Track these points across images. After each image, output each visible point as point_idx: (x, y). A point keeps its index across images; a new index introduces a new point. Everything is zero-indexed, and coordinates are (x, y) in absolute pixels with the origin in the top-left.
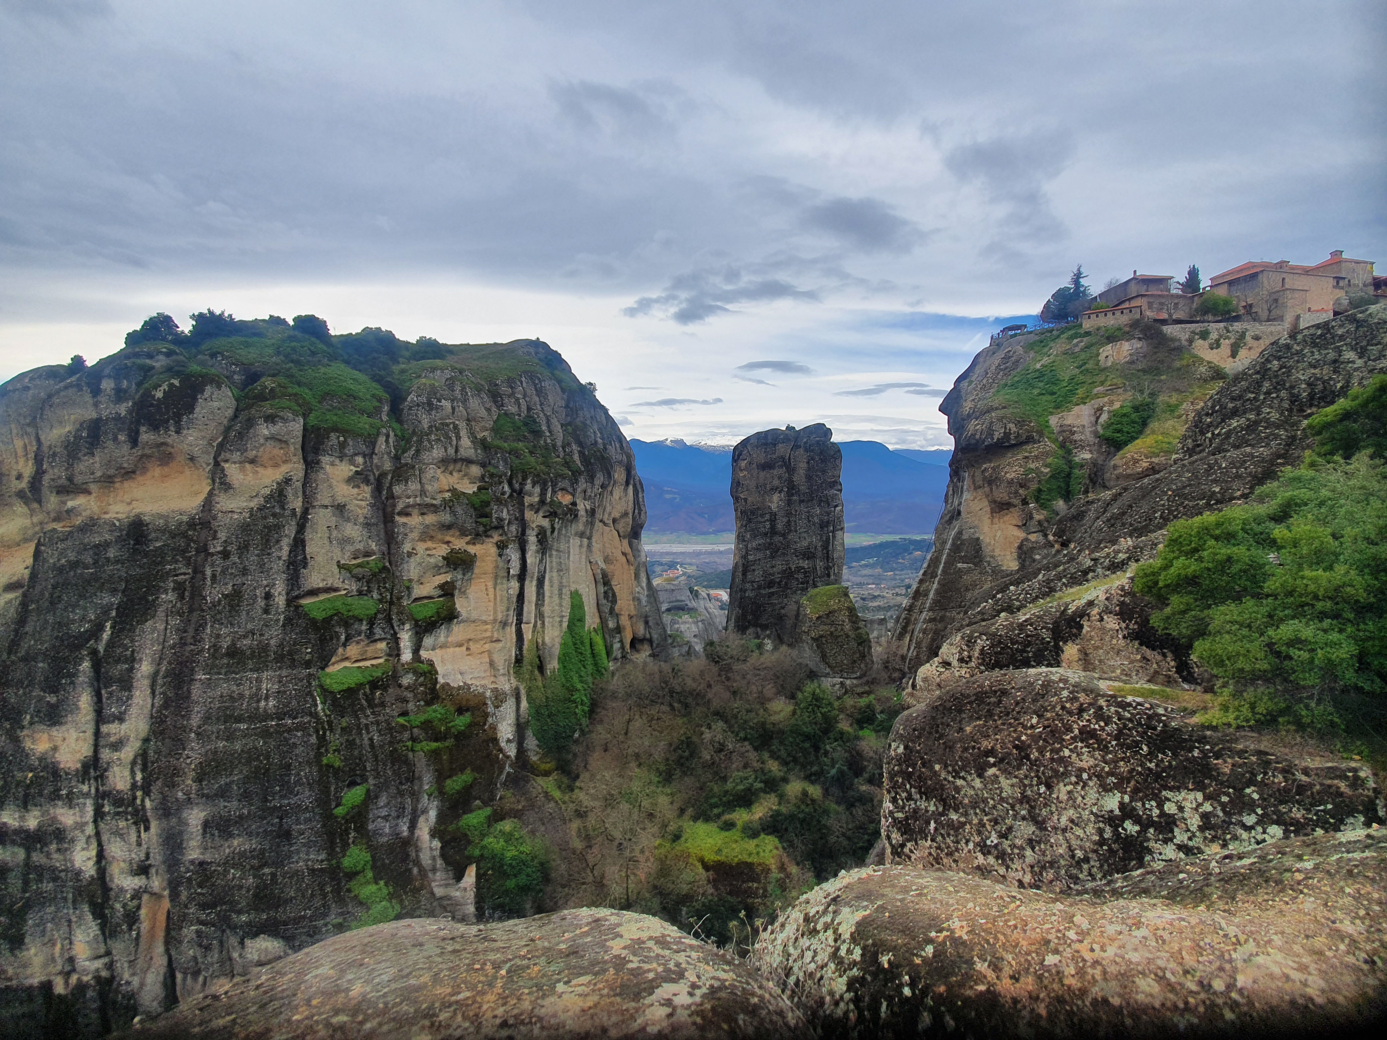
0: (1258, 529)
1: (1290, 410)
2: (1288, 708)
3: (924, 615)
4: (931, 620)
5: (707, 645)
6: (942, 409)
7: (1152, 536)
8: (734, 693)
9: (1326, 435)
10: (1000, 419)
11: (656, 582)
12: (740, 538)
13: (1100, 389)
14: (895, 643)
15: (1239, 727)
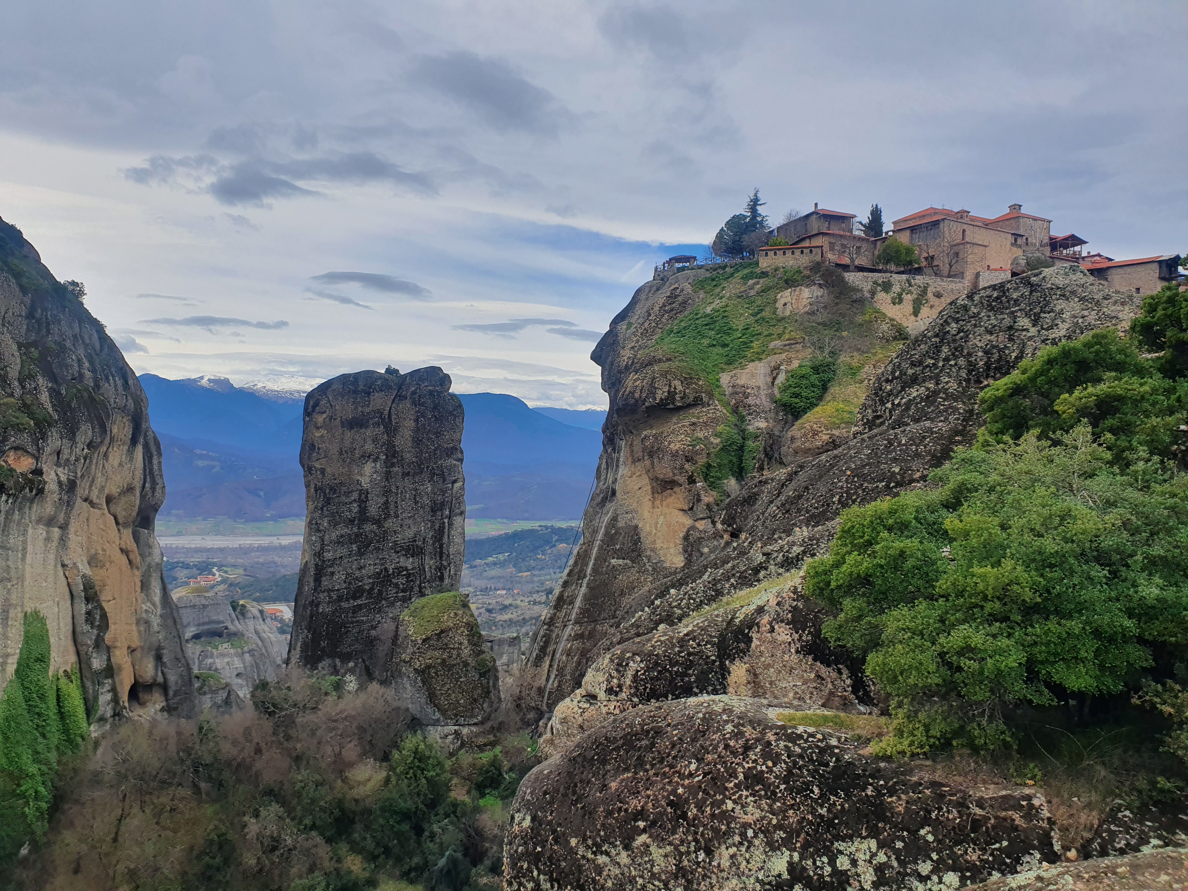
0: (931, 518)
1: (968, 381)
2: (962, 727)
3: (568, 630)
4: (579, 637)
5: (256, 688)
6: (596, 357)
7: (829, 524)
8: (298, 759)
9: (997, 411)
10: (664, 374)
11: (176, 595)
12: (313, 527)
13: (778, 343)
14: (530, 670)
15: (913, 755)
